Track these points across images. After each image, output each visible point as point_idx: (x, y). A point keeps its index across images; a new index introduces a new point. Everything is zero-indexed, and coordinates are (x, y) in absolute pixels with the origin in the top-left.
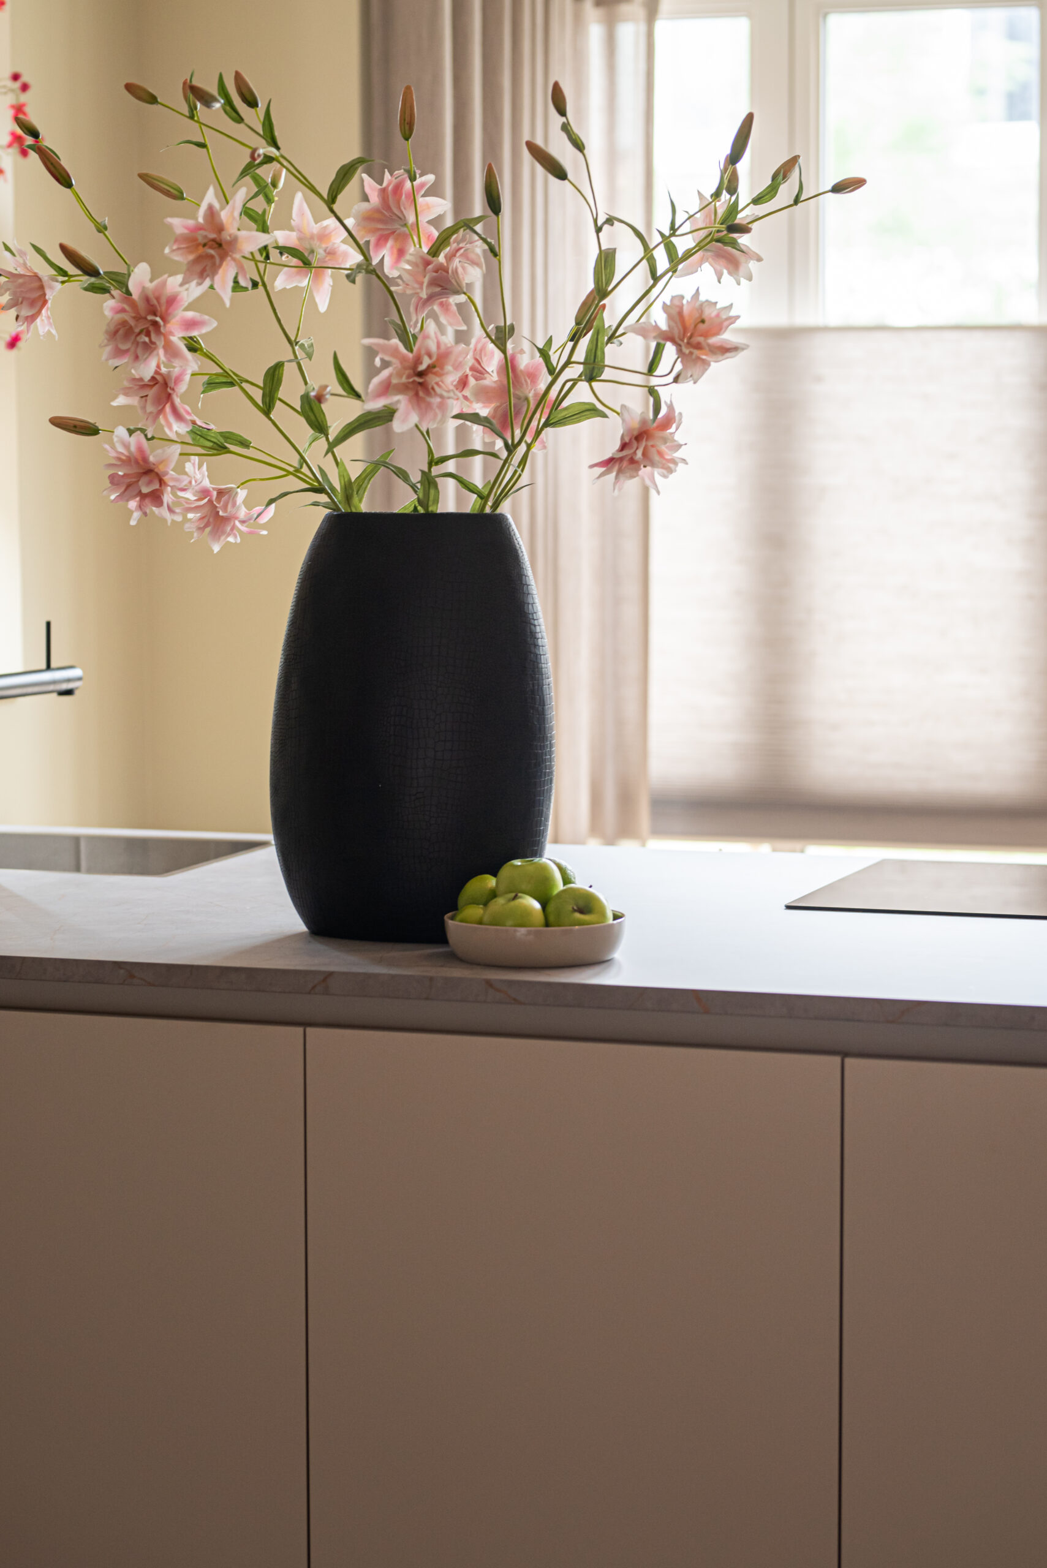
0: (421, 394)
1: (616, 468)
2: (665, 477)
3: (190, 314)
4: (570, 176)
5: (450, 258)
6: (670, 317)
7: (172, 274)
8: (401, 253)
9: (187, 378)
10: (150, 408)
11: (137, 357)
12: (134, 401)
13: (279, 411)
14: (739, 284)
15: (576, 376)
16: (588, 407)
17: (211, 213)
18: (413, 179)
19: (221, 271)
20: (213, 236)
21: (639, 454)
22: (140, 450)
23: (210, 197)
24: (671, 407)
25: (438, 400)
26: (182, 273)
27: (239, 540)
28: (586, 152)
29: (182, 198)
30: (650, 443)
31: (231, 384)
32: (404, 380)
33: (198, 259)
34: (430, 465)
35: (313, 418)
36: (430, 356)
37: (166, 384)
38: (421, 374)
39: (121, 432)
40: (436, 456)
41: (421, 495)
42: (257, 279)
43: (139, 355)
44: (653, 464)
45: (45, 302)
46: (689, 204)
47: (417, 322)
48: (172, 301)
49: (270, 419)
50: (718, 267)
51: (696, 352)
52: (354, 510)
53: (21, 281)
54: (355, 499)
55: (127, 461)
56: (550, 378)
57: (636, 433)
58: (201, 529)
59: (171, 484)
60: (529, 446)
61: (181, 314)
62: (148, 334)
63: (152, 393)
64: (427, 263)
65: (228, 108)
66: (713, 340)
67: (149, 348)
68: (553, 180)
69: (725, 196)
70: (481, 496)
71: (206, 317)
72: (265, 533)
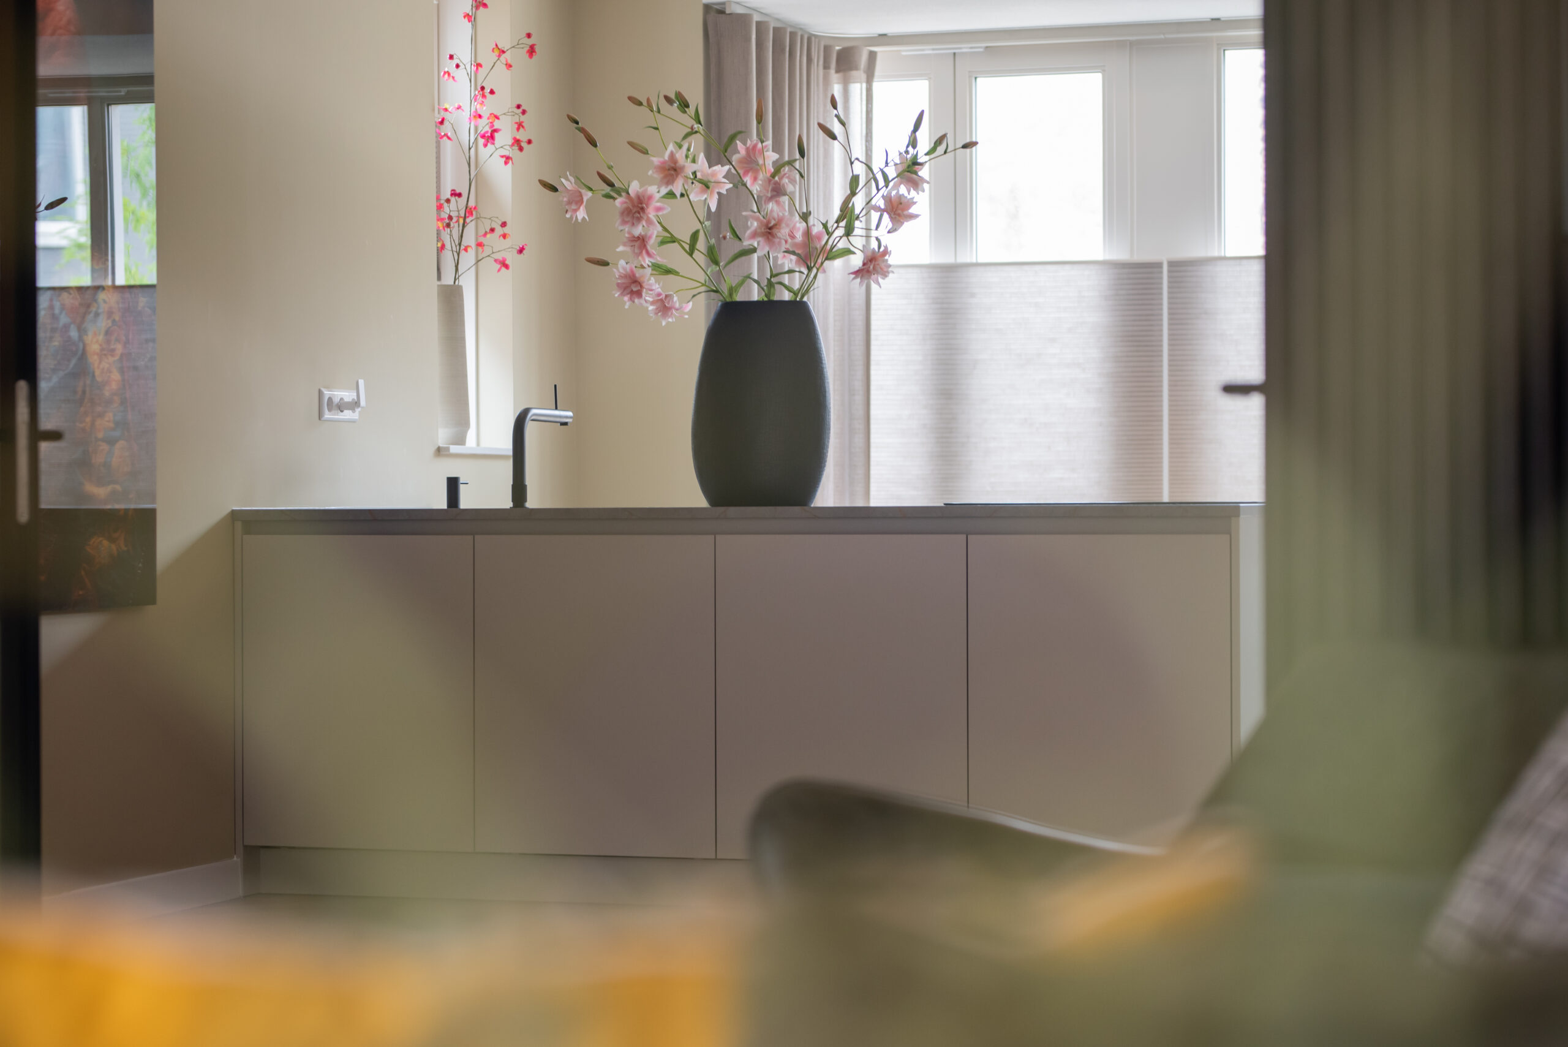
0: (770, 237)
1: (860, 275)
2: (883, 279)
3: (658, 204)
4: (838, 139)
5: (781, 179)
6: (885, 201)
7: (651, 185)
8: (755, 179)
9: (654, 236)
10: (637, 251)
11: (633, 224)
12: (628, 249)
13: (696, 254)
14: (918, 194)
15: (841, 235)
16: (846, 250)
17: (672, 155)
18: (762, 142)
19: (676, 182)
20: (673, 165)
21: (871, 267)
22: (632, 271)
23: (671, 147)
24: (886, 247)
25: (778, 240)
26: (656, 185)
27: (674, 320)
28: (846, 126)
29: (648, 154)
30: (876, 263)
31: (674, 242)
32: (763, 230)
33: (665, 177)
34: (771, 277)
35: (713, 258)
36: (774, 219)
37: (643, 240)
38: (770, 228)
39: (622, 263)
40: (774, 273)
41: (767, 292)
42: (684, 193)
43: (635, 223)
44: (878, 273)
45: (582, 202)
46: (895, 157)
47: (765, 209)
48: (650, 198)
49: (693, 258)
50: (908, 187)
51: (897, 217)
52: (733, 300)
53: (571, 192)
54: (734, 295)
55: (625, 276)
56: (827, 237)
57: (870, 258)
58: (656, 314)
59: (646, 287)
60: (818, 270)
61: (655, 204)
62: (639, 213)
63: (637, 244)
64: (770, 181)
65: (679, 106)
66: (905, 213)
67: (639, 219)
68: (831, 141)
69: (910, 149)
70: (795, 294)
71: (666, 206)
72: (686, 316)
